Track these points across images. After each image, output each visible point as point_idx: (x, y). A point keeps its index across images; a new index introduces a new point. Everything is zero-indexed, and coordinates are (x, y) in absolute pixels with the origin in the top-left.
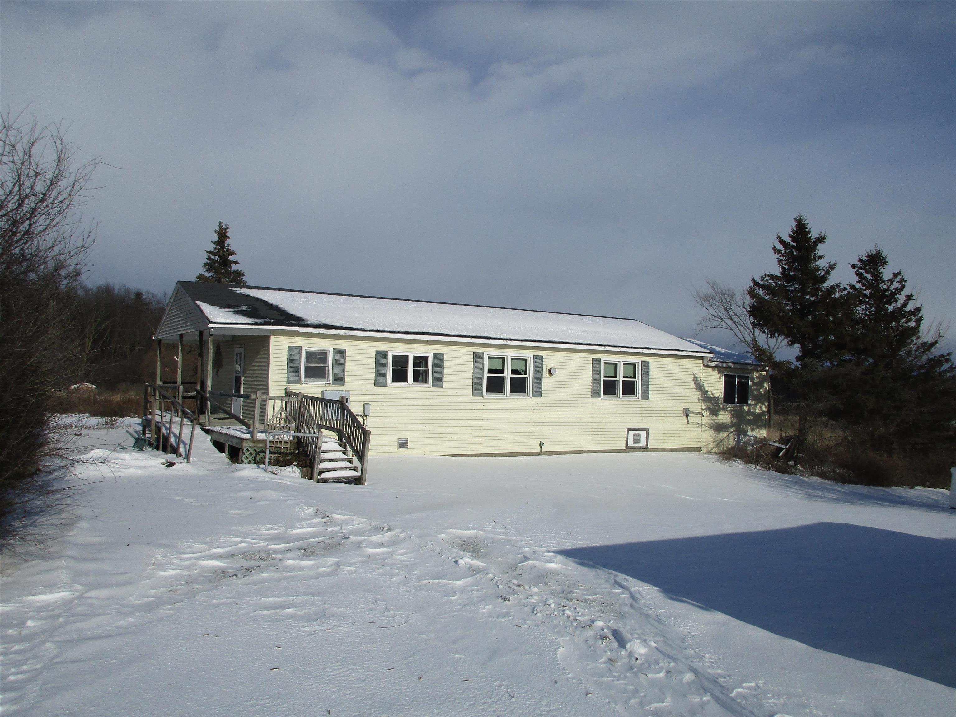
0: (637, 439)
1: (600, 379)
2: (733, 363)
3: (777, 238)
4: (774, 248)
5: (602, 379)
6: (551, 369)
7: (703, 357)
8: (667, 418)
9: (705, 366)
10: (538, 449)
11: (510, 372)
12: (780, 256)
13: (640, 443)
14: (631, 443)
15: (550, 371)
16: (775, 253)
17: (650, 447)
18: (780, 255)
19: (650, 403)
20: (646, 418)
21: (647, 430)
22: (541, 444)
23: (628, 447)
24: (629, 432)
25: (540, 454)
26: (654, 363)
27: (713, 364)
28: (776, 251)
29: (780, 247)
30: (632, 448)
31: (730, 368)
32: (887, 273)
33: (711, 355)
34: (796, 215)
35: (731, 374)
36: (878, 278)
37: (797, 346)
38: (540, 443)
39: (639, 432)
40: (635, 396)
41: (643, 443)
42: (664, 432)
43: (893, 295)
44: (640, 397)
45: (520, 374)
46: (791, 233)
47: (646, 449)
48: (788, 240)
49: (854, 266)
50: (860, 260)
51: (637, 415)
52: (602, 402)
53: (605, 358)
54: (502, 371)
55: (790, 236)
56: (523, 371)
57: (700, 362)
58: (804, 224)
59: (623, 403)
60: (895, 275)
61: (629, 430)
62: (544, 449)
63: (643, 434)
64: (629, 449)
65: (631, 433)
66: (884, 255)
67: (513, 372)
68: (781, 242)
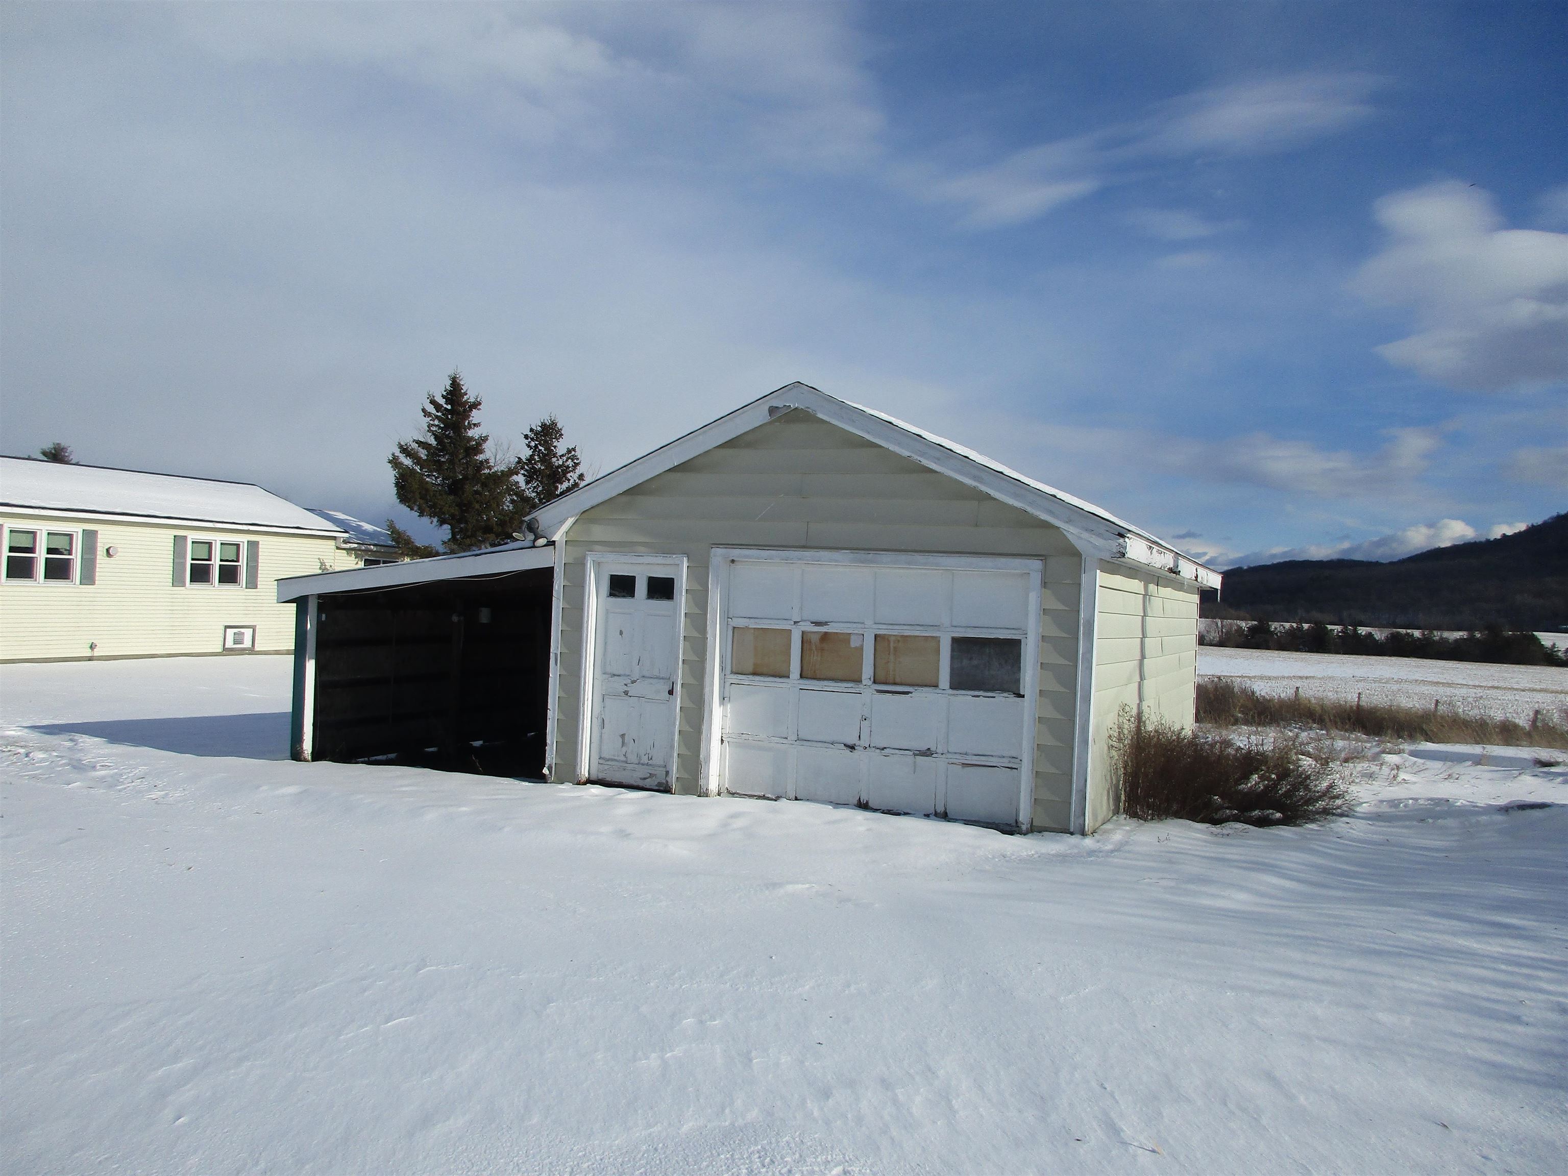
0: (238, 640)
1: (184, 564)
2: (375, 545)
3: (428, 398)
4: (424, 410)
5: (189, 562)
6: (110, 548)
7: (335, 537)
8: (283, 612)
9: (338, 548)
10: (88, 653)
11: (44, 550)
12: (430, 420)
13: (243, 643)
14: (230, 644)
15: (108, 550)
16: (425, 416)
17: (258, 648)
18: (430, 418)
19: (258, 594)
20: (252, 612)
21: (254, 628)
22: (92, 647)
23: (224, 649)
24: (228, 630)
25: (90, 659)
26: (265, 543)
27: (348, 546)
28: (426, 413)
29: (431, 409)
30: (231, 650)
31: (371, 551)
32: (561, 447)
33: (346, 535)
34: (451, 372)
35: (373, 558)
36: (550, 453)
37: (447, 527)
38: (92, 644)
39: (242, 630)
40: (238, 584)
41: (247, 643)
42: (278, 630)
43: (565, 472)
44: (244, 586)
45: (62, 554)
46: (445, 393)
47: (251, 651)
48: (442, 401)
49: (526, 437)
50: (531, 430)
51: (239, 608)
52: (188, 592)
53: (192, 536)
54: (31, 550)
55: (443, 396)
56: (66, 550)
57: (332, 543)
58: (459, 384)
59: (220, 593)
60: (569, 451)
61: (227, 627)
62: (97, 653)
63: (248, 633)
64: (227, 651)
65: (230, 632)
66: (559, 426)
67: (50, 551)
68: (433, 402)
